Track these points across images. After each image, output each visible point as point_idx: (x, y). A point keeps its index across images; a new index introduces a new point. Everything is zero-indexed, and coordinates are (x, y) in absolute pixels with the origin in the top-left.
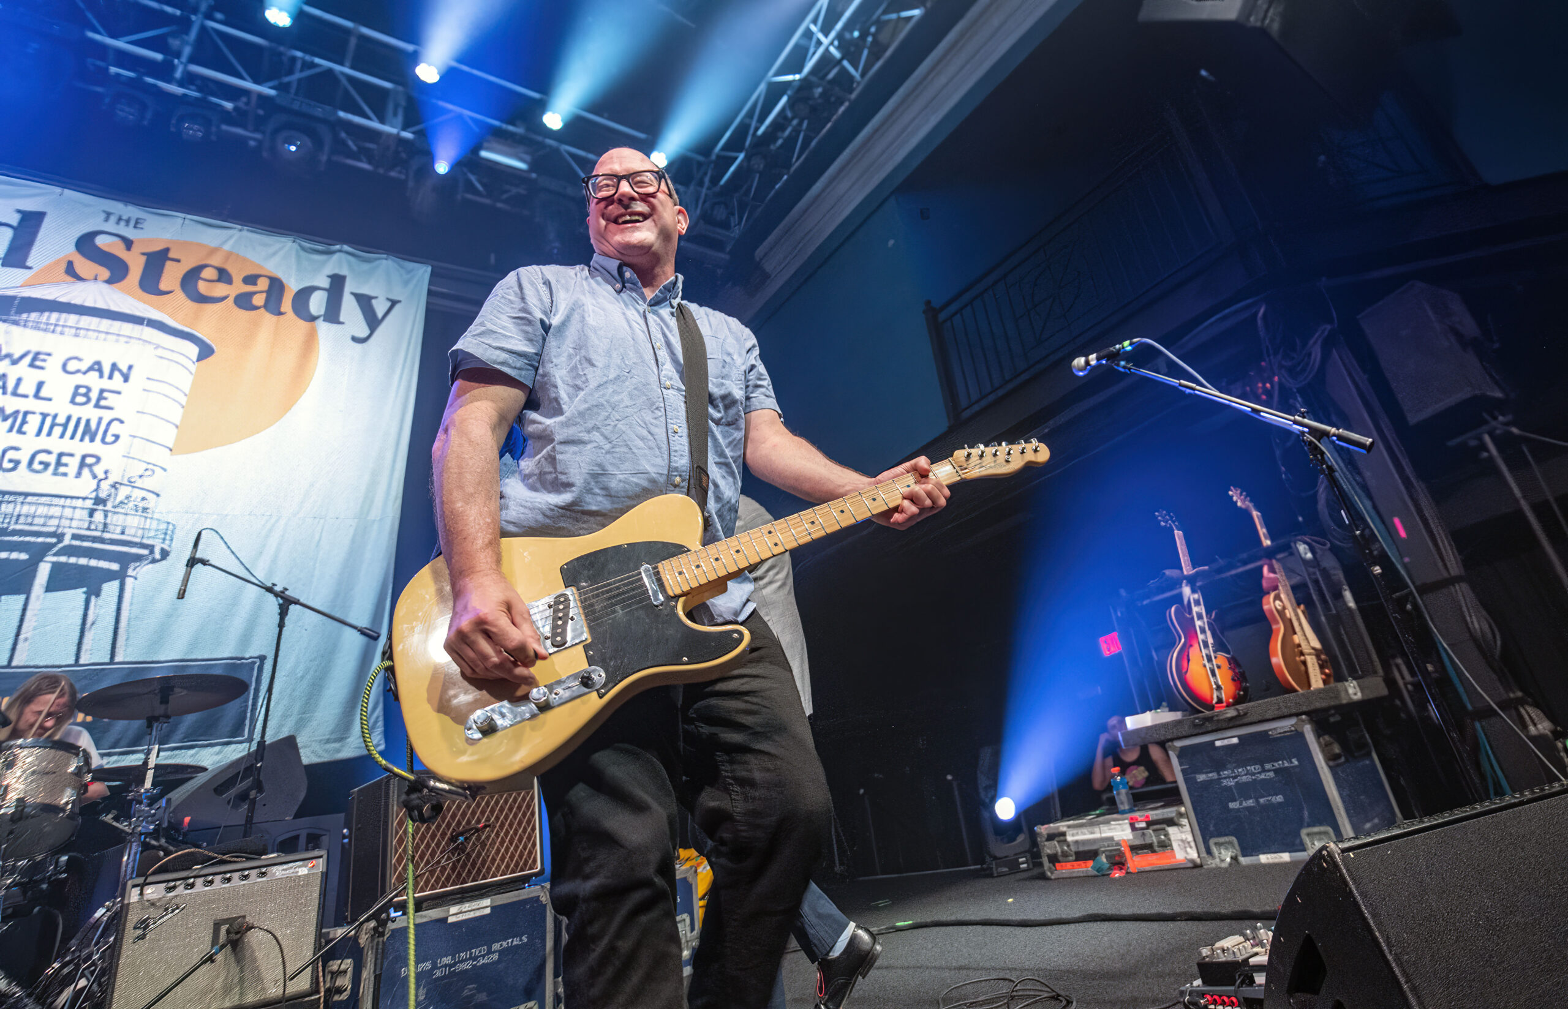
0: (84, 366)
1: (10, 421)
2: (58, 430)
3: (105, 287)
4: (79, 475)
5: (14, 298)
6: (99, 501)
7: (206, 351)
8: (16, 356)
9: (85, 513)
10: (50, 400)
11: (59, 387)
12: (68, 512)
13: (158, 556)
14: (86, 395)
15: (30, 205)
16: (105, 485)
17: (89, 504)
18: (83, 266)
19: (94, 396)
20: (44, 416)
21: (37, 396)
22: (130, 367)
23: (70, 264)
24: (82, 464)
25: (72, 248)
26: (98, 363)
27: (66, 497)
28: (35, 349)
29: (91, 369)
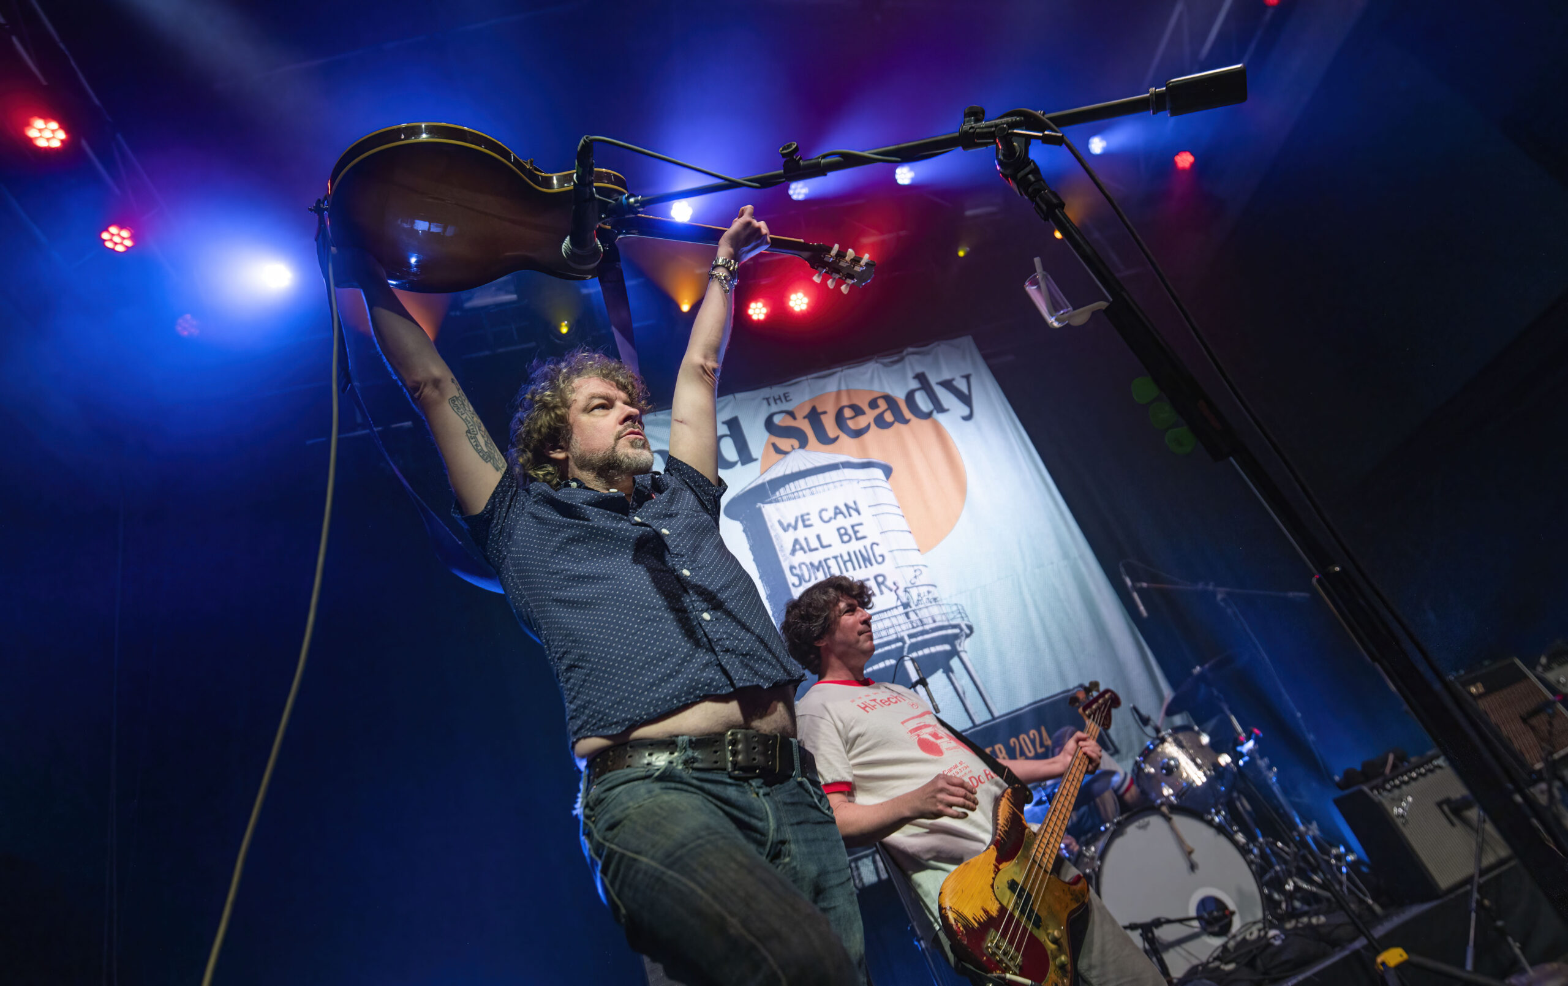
0: (831, 513)
1: (821, 569)
2: (849, 565)
3: (801, 451)
4: (882, 593)
5: (763, 485)
6: (906, 605)
7: (888, 471)
8: (793, 523)
9: (904, 617)
10: (830, 546)
11: (830, 534)
12: (894, 621)
13: (968, 631)
14: (846, 534)
15: (726, 416)
16: (901, 592)
17: (901, 610)
18: (784, 443)
19: (850, 531)
20: (835, 558)
21: (823, 547)
22: (855, 503)
23: (774, 445)
24: (879, 584)
25: (766, 434)
26: (836, 508)
27: (886, 611)
28: (799, 514)
29: (836, 514)
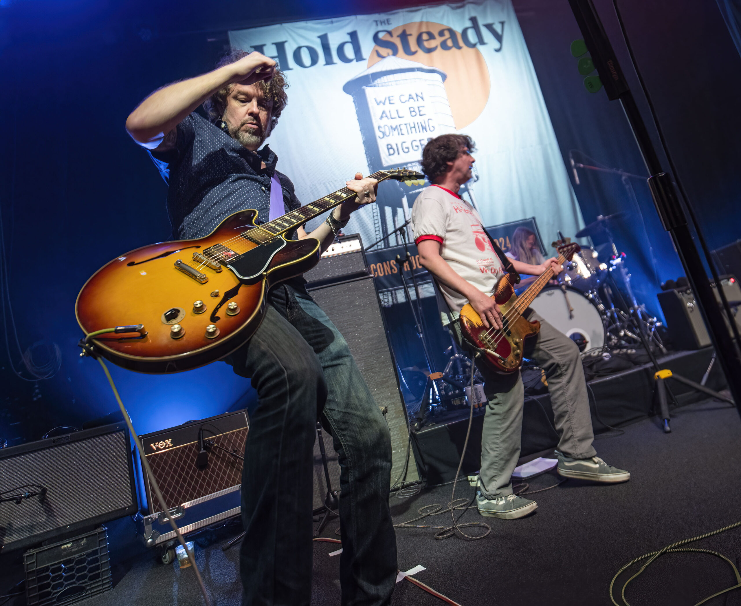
0: (407, 98)
1: (396, 130)
2: (413, 130)
3: (393, 58)
5: (367, 75)
7: (444, 77)
8: (383, 101)
10: (404, 117)
11: (404, 110)
13: (476, 179)
14: (414, 111)
15: (350, 29)
18: (383, 51)
19: (417, 110)
20: (406, 124)
21: (399, 117)
22: (421, 93)
23: (377, 52)
25: (373, 44)
26: (410, 95)
28: (387, 96)
29: (410, 98)
